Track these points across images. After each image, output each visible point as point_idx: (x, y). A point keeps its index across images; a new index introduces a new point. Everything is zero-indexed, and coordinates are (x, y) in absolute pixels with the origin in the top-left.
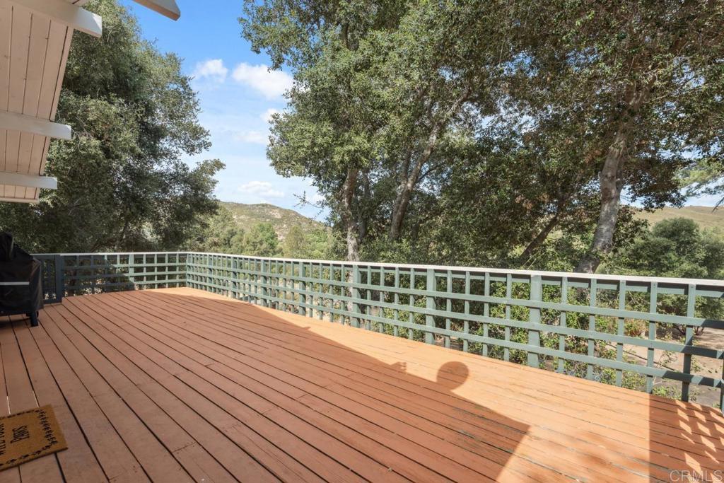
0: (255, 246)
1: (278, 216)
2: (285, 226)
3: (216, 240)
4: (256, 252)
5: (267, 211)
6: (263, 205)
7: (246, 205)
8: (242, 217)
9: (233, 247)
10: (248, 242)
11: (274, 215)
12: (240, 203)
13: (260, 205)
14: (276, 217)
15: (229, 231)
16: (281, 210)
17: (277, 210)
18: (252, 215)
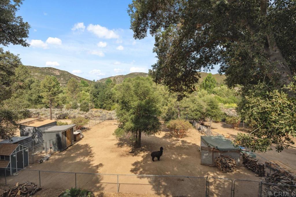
0: (50, 89)
1: (58, 74)
2: (62, 79)
3: (21, 84)
4: (51, 92)
5: (52, 71)
6: (49, 68)
7: (38, 68)
8: (36, 74)
9: (33, 90)
10: (45, 86)
11: (55, 73)
12: (34, 66)
13: (47, 68)
14: (57, 74)
15: (29, 81)
16: (59, 71)
17: (57, 71)
18: (42, 73)
